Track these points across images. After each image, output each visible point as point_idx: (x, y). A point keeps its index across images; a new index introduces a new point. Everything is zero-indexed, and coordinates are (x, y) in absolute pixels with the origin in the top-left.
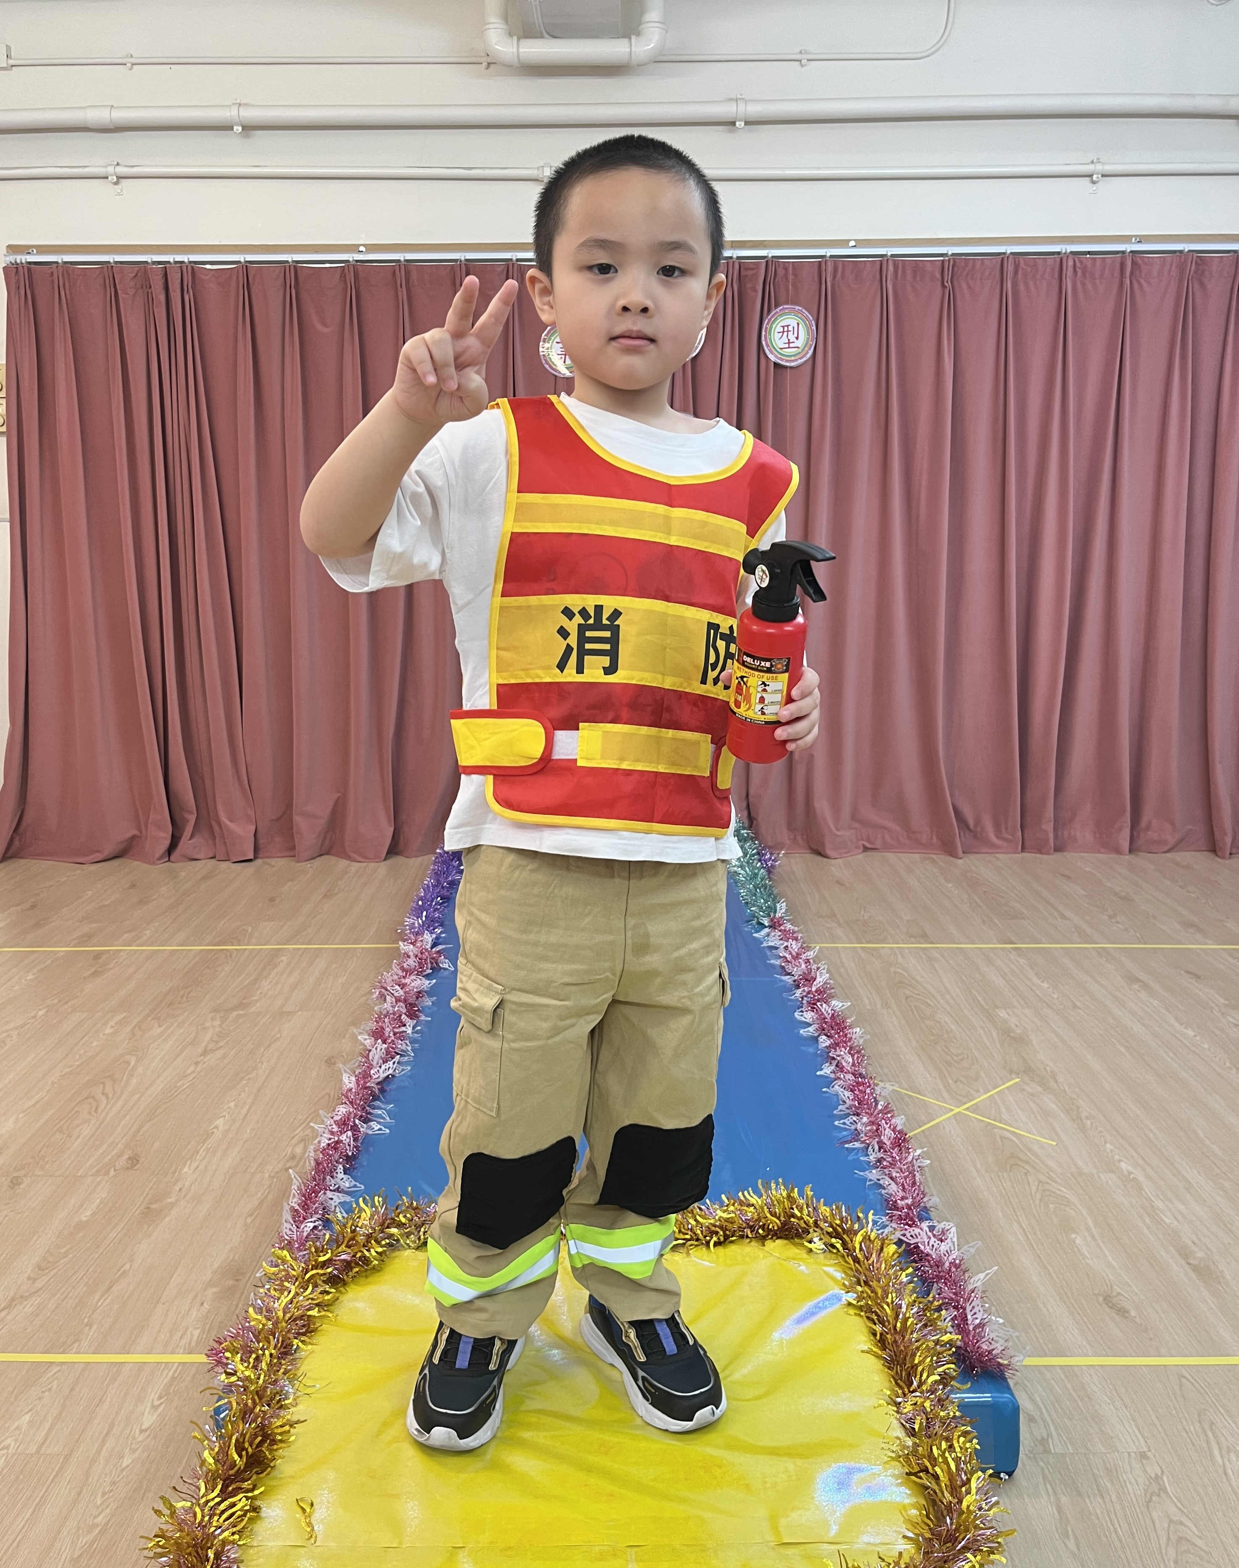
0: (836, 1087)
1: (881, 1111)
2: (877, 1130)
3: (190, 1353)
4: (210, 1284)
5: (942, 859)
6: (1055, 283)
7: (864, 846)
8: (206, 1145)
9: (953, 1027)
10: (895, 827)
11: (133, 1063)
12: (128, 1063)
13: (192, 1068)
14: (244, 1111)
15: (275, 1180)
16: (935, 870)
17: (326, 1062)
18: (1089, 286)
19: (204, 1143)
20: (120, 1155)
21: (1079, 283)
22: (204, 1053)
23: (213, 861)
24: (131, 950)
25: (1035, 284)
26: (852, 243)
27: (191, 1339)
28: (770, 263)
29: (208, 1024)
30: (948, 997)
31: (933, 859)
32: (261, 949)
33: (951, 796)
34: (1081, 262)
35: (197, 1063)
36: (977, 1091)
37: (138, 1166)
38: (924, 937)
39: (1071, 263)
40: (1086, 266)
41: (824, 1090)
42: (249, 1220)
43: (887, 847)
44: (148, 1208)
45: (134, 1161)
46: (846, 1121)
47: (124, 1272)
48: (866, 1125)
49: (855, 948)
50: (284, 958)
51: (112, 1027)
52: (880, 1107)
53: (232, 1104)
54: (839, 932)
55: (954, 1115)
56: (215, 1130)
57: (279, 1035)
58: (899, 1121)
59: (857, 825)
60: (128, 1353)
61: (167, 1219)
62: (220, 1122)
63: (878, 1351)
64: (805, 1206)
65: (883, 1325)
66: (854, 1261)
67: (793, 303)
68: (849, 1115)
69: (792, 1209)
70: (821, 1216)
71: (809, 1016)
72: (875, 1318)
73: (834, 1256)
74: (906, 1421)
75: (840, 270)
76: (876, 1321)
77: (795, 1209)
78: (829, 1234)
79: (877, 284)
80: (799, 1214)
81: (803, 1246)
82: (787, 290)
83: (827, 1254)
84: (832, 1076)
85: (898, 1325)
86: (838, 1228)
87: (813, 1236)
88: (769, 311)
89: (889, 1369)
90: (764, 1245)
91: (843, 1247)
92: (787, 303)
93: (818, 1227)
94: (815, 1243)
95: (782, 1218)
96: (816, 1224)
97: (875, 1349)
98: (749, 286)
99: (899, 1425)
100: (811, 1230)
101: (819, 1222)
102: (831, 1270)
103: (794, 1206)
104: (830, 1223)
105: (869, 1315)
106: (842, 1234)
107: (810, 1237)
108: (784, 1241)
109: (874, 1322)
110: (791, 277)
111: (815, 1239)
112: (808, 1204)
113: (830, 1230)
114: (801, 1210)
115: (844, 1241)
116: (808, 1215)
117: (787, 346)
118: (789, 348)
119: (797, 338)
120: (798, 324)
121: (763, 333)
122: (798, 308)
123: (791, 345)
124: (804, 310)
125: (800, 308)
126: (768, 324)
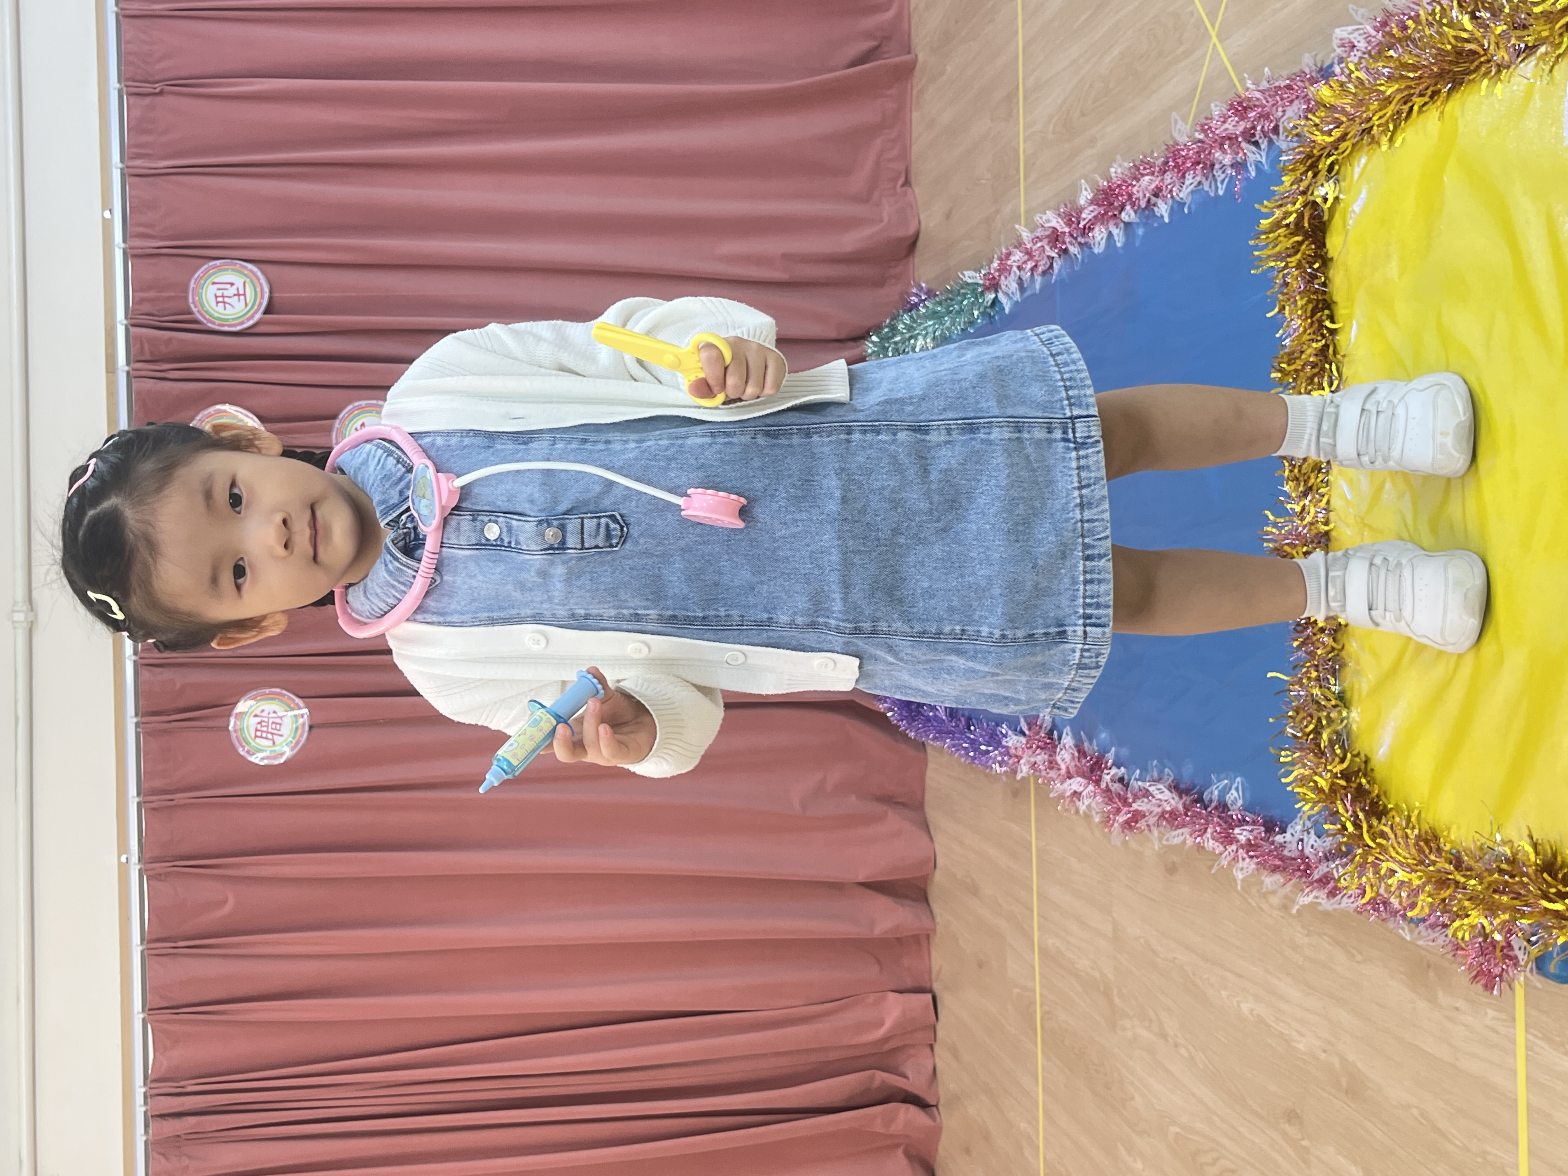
0: (1181, 195)
1: (1207, 136)
2: (1230, 139)
3: (1514, 1019)
4: (1433, 1000)
5: (918, 81)
7: (903, 185)
8: (1273, 1024)
9: (1117, 51)
10: (878, 144)
11: (1178, 1130)
12: (1177, 1134)
13: (1183, 1051)
14: (1230, 977)
15: (1311, 928)
16: (933, 88)
17: (1171, 874)
19: (1269, 1026)
20: (1284, 1134)
22: (1163, 1035)
23: (937, 1048)
24: (1044, 1146)
26: (107, 214)
27: (1498, 1019)
28: (134, 322)
29: (1129, 1034)
30: (1081, 60)
31: (919, 91)
32: (1041, 974)
33: (834, 71)
35: (1176, 1045)
36: (1192, 14)
37: (1299, 1111)
38: (1011, 97)
41: (1186, 211)
42: (1359, 958)
43: (904, 155)
44: (1347, 1092)
45: (1292, 1116)
46: (1219, 179)
47: (1422, 1115)
48: (1224, 152)
49: (1026, 189)
50: (1050, 942)
51: (1135, 1161)
52: (1202, 136)
53: (1224, 993)
54: (1007, 209)
55: (1221, 41)
56: (1255, 1012)
57: (1142, 940)
58: (1217, 109)
59: (876, 195)
60: (1516, 1100)
61: (1359, 1065)
62: (1245, 1008)
63: (1441, 99)
64: (1283, 209)
65: (1413, 95)
66: (1345, 141)
67: (186, 291)
68: (1214, 176)
69: (1288, 225)
70: (1295, 187)
71: (1099, 235)
72: (1406, 108)
73: (1343, 169)
74: (1518, 56)
75: (141, 230)
76: (1410, 104)
77: (1287, 221)
78: (1315, 175)
79: (159, 181)
80: (1294, 215)
81: (1332, 210)
82: (168, 299)
83: (1340, 177)
84: (1170, 202)
85: (1411, 75)
86: (1308, 164)
87: (1318, 196)
88: (196, 322)
89: (1461, 84)
90: (1331, 259)
91: (1329, 155)
92: (186, 298)
93: (1308, 188)
94: (1327, 194)
95: (1299, 238)
96: (1304, 193)
97: (1439, 103)
98: (164, 349)
99: (1522, 65)
100: (1311, 198)
101: (1301, 189)
102: (1357, 170)
103: (1284, 223)
104: (1302, 174)
105: (1404, 115)
106: (1313, 159)
107: (1319, 200)
108: (1328, 235)
109: (1411, 108)
110: (151, 294)
111: (1323, 193)
112: (1281, 206)
113: (1310, 174)
114: (1287, 214)
115: (1321, 156)
116: (1294, 204)
117: (242, 298)
118: (244, 295)
119: (232, 284)
120: (214, 283)
121: (226, 329)
122: (192, 284)
123: (241, 292)
124: (196, 276)
125: (193, 281)
126: (214, 323)
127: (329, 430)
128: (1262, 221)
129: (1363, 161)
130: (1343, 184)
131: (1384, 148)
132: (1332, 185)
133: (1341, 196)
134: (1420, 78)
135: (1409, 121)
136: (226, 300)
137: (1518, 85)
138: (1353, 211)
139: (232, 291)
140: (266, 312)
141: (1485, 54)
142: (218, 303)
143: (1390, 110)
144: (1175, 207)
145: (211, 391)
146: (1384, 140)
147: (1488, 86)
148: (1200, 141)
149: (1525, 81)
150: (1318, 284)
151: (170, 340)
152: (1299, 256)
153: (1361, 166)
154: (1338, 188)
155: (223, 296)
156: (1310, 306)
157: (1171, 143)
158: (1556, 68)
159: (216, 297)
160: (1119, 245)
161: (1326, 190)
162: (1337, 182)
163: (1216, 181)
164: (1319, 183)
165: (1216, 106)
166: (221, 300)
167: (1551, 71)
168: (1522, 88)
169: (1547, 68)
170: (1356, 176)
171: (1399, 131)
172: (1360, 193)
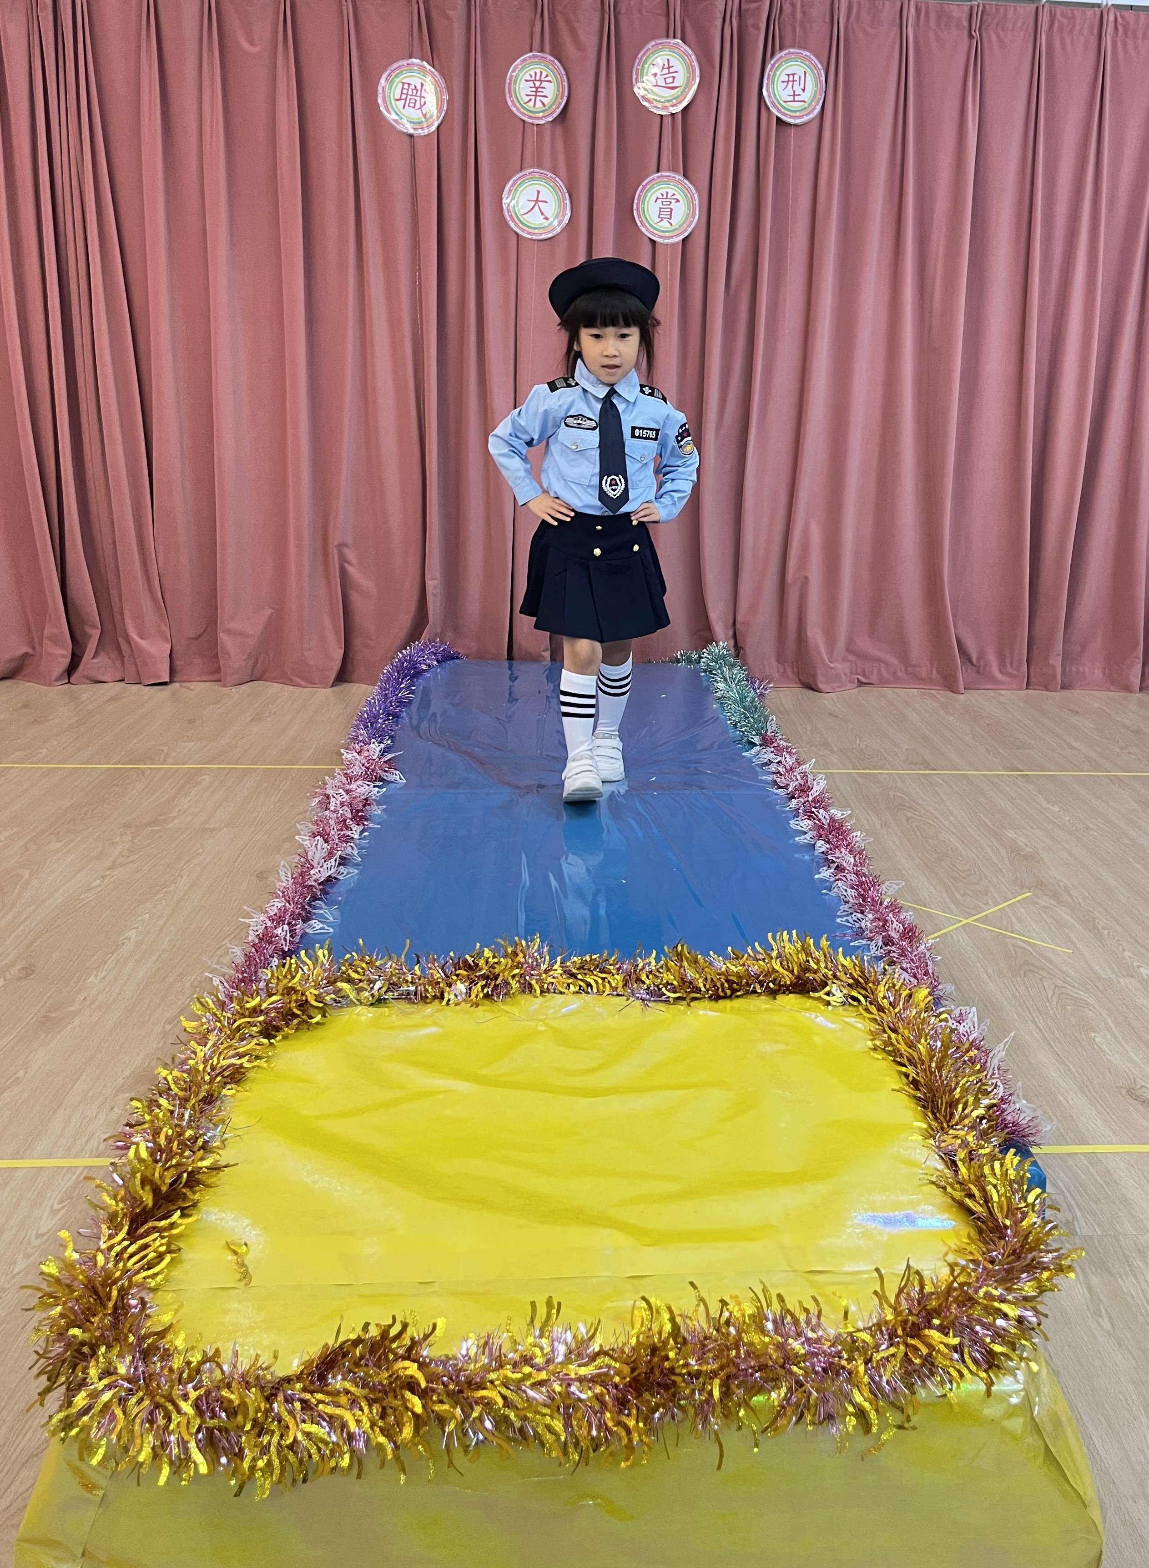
1: (887, 907)
2: (883, 926)
5: (942, 695)
6: (1094, 40)
7: (858, 680)
9: (958, 846)
10: (892, 660)
11: (26, 878)
12: (22, 876)
13: (98, 881)
16: (935, 704)
18: (1130, 47)
21: (1119, 44)
22: (113, 867)
23: (122, 684)
25: (1072, 40)
29: (117, 839)
30: (952, 819)
31: (933, 694)
32: (180, 768)
33: (955, 626)
34: (1123, 17)
35: (103, 877)
36: (987, 904)
37: (33, 976)
38: (926, 764)
39: (1112, 17)
40: (1128, 23)
41: (823, 892)
43: (883, 682)
45: (28, 971)
46: (849, 918)
48: (872, 921)
49: (851, 773)
50: (206, 777)
52: (886, 903)
53: (146, 918)
54: (834, 759)
55: (962, 926)
56: (127, 941)
57: (201, 850)
58: (908, 916)
59: (852, 657)
61: (70, 1027)
62: (132, 934)
63: (910, 1090)
64: (822, 958)
65: (916, 1067)
66: (879, 1010)
67: (799, 47)
68: (852, 914)
69: (808, 961)
70: (840, 967)
71: (806, 824)
72: (905, 1061)
73: (854, 1009)
74: (945, 1154)
75: (855, 10)
76: (907, 1064)
77: (811, 961)
78: (850, 985)
79: (896, 30)
80: (815, 967)
81: (820, 999)
82: (794, 30)
83: (847, 1007)
84: (833, 879)
85: (933, 1065)
86: (860, 979)
87: (831, 987)
88: (773, 55)
89: (924, 1107)
90: (775, 999)
91: (866, 997)
92: (793, 46)
93: (838, 979)
94: (834, 995)
95: (796, 971)
96: (835, 976)
97: (907, 1088)
98: (750, 22)
99: (938, 1157)
100: (829, 982)
101: (838, 974)
102: (852, 1020)
103: (810, 959)
104: (851, 974)
105: (898, 1059)
106: (864, 985)
107: (827, 989)
108: (798, 996)
109: (904, 1065)
110: (799, 15)
111: (833, 991)
112: (825, 957)
113: (851, 981)
114: (818, 962)
115: (866, 991)
116: (826, 968)
117: (791, 98)
118: (794, 101)
119: (804, 90)
120: (805, 73)
121: (765, 81)
122: (805, 53)
123: (797, 98)
124: (812, 57)
125: (808, 54)
126: (771, 70)
127: (674, 170)
128: (812, 941)
129: (860, 1026)
130: (841, 1008)
131: (870, 1043)
132: (840, 1000)
133: (830, 1008)
134: (931, 1072)
135: (893, 1064)
136: (791, 83)
137: (920, 1154)
138: (817, 1017)
139: (798, 91)
140: (778, 118)
141: (948, 1126)
142: (788, 75)
143: (903, 1048)
144: (828, 884)
145: (712, 65)
146: (878, 1043)
147: (920, 1128)
148: (881, 904)
149: (923, 1161)
150: (754, 987)
151: (758, 28)
152: (781, 970)
153: (856, 1024)
154: (838, 1004)
155: (793, 81)
156: (734, 979)
157: (881, 879)
158: (934, 1187)
159: (793, 75)
160: (797, 839)
161: (837, 992)
162: (843, 1004)
163: (847, 915)
164: (843, 989)
165: (911, 916)
166: (790, 79)
167: (933, 1183)
168: (918, 1157)
169: (934, 1179)
170: (847, 1020)
171: (884, 1055)
172: (832, 1023)
